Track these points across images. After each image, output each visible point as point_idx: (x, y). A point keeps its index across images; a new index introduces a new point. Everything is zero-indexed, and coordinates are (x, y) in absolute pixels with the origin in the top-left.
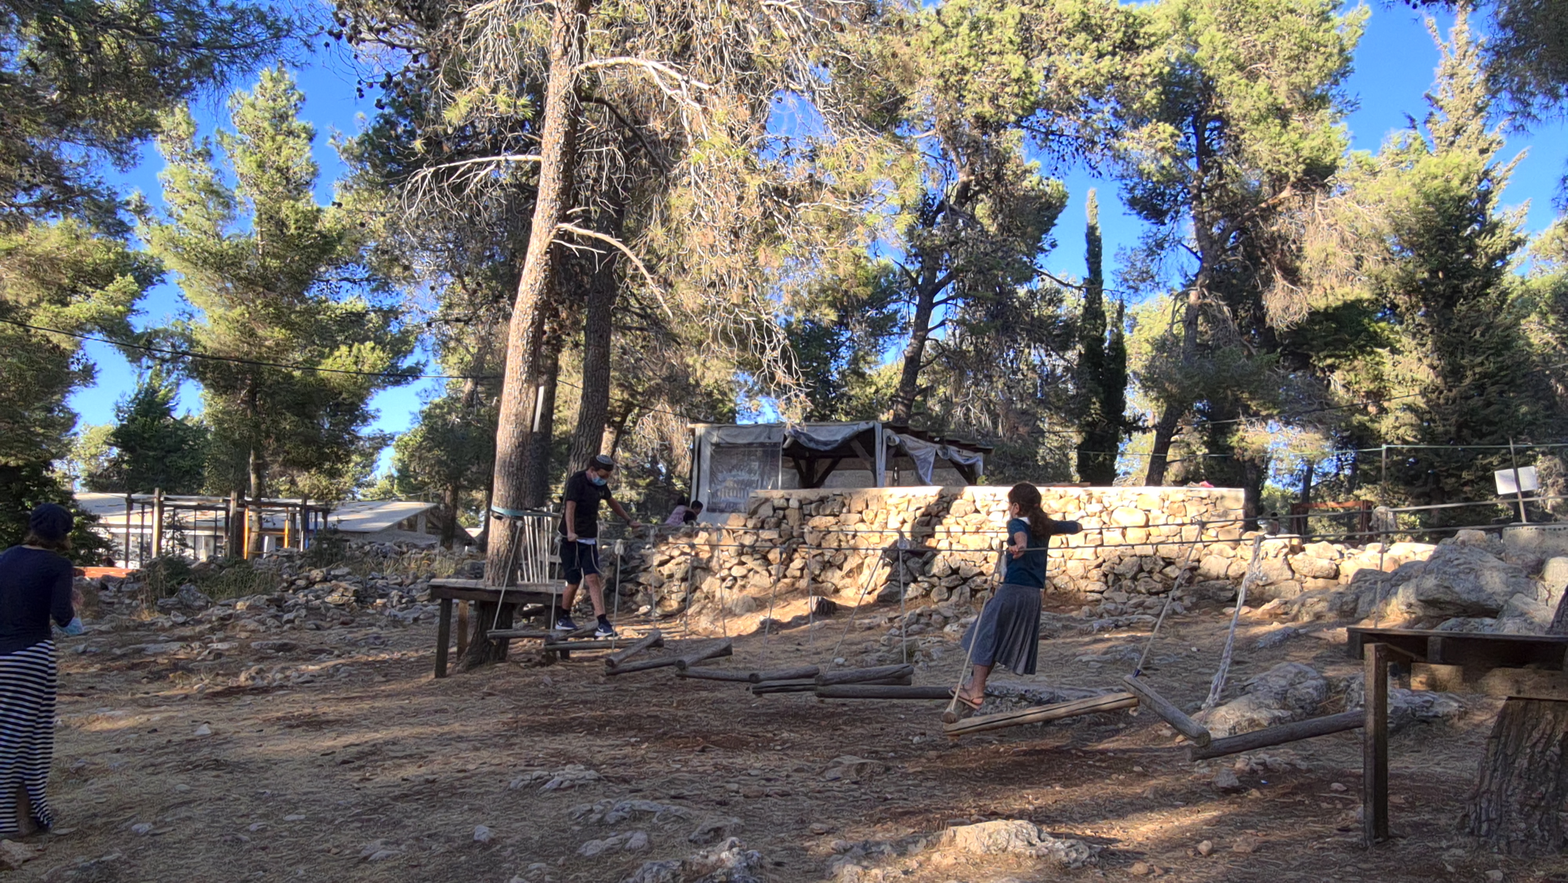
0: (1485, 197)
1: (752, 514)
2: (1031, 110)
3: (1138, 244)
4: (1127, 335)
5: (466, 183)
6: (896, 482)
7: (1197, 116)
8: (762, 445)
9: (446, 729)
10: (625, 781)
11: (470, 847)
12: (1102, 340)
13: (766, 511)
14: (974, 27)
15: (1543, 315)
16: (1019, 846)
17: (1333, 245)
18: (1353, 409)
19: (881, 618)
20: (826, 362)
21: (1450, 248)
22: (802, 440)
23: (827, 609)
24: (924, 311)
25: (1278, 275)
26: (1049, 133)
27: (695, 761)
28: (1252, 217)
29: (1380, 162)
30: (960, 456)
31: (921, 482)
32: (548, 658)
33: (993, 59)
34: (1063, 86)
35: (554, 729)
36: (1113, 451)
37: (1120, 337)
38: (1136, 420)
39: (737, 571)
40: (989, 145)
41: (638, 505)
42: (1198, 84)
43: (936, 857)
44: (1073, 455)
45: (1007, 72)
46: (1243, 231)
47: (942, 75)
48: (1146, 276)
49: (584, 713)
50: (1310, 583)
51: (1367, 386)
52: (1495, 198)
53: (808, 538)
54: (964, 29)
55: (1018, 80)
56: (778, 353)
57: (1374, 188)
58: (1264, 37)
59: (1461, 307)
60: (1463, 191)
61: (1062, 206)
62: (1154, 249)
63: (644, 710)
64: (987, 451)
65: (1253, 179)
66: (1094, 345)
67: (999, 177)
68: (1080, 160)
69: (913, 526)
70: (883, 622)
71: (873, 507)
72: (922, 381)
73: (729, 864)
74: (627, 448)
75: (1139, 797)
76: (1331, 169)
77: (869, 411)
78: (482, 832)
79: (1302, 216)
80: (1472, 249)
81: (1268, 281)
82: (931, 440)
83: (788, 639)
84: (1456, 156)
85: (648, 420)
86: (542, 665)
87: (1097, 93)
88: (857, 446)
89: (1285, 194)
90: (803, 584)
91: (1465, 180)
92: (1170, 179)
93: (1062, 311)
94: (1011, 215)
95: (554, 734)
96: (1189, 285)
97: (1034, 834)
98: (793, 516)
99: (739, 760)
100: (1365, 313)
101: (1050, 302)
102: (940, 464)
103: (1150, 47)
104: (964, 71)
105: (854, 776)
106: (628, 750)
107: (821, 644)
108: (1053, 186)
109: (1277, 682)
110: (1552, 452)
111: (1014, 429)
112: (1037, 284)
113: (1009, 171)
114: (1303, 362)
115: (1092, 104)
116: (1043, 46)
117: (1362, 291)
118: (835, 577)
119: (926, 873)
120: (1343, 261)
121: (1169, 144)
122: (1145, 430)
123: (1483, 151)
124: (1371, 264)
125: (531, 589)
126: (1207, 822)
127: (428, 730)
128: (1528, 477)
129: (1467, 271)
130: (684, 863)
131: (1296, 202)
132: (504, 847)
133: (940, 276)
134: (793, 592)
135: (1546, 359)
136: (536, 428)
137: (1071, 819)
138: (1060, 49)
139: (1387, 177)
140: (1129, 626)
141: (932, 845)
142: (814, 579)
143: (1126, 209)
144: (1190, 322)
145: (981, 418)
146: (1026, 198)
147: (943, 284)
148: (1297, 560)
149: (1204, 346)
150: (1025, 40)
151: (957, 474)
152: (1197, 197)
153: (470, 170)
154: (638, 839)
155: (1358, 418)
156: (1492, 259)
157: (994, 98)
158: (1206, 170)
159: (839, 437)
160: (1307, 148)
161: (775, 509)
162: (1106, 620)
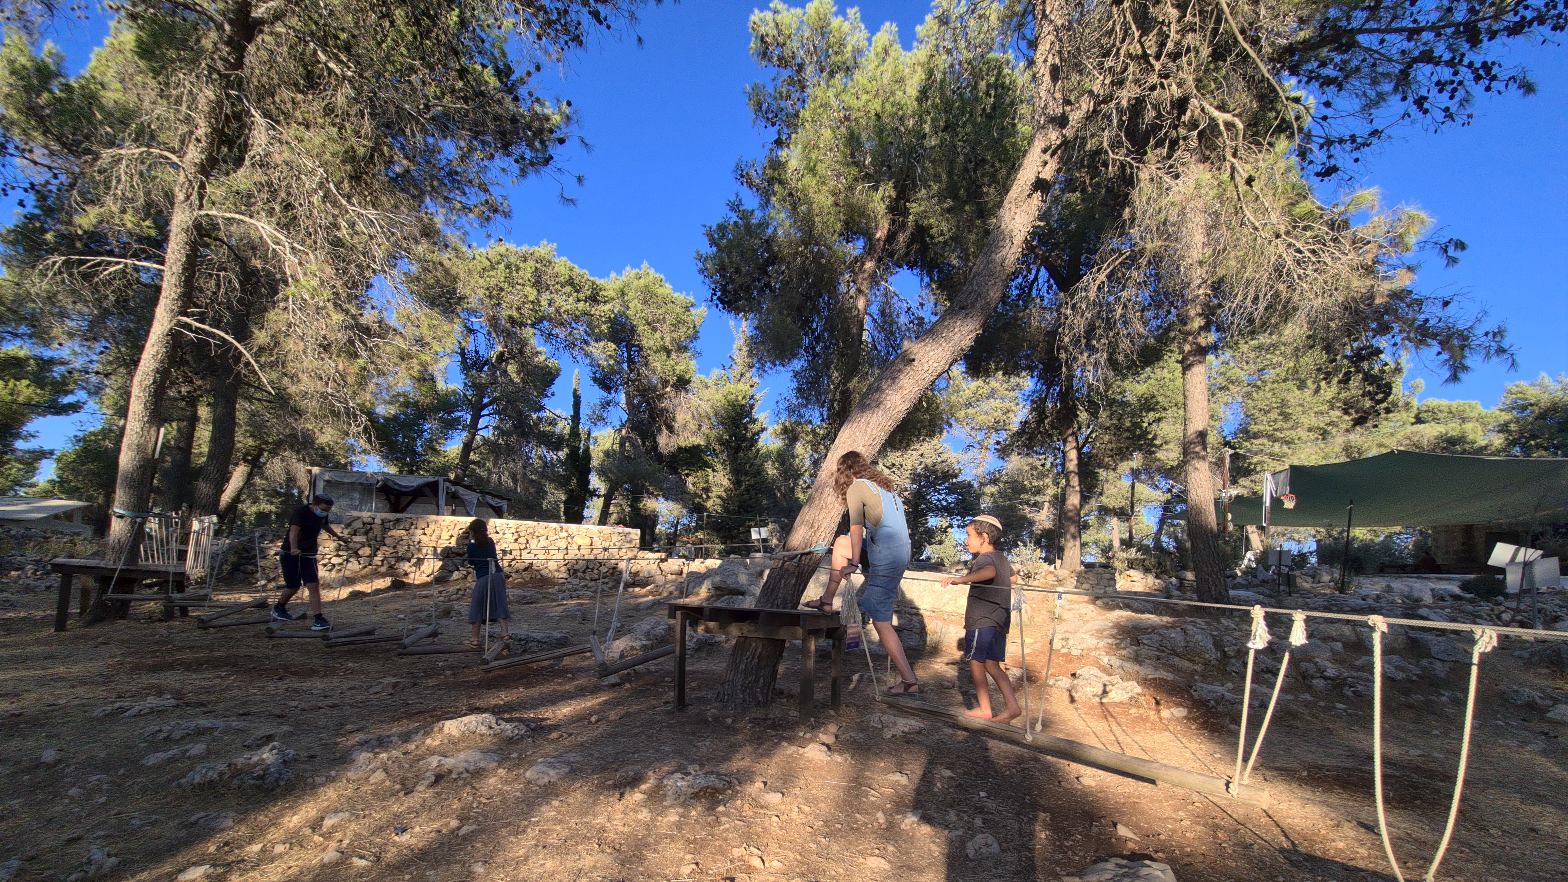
0: (752, 406)
1: (348, 525)
2: (540, 320)
3: (598, 402)
4: (592, 447)
5: (96, 274)
6: (454, 513)
7: (628, 343)
8: (361, 484)
9: (50, 671)
10: (202, 705)
11: (37, 767)
12: (579, 448)
13: (357, 525)
14: (508, 267)
15: (773, 462)
16: (483, 729)
17: (689, 418)
18: (696, 495)
19: (434, 591)
20: (415, 440)
21: (738, 427)
22: (390, 484)
23: (398, 585)
24: (476, 418)
25: (664, 428)
26: (550, 334)
27: (271, 687)
28: (653, 398)
29: (710, 382)
30: (494, 502)
31: (468, 514)
32: (168, 615)
33: (519, 287)
34: (557, 311)
35: (154, 669)
36: (583, 506)
37: (588, 448)
38: (595, 490)
39: (335, 561)
40: (515, 333)
41: (276, 513)
42: (628, 327)
43: (428, 741)
44: (562, 505)
45: (526, 297)
46: (649, 404)
47: (488, 289)
48: (601, 418)
49: (188, 656)
50: (669, 577)
51: (702, 485)
52: (756, 408)
53: (387, 541)
54: (502, 266)
55: (532, 302)
56: (361, 429)
57: (707, 394)
58: (660, 312)
59: (741, 454)
60: (743, 402)
61: (558, 375)
62: (606, 405)
63: (243, 651)
64: (509, 500)
65: (654, 380)
66: (574, 450)
67: (521, 352)
68: (567, 352)
69: (458, 540)
70: (436, 593)
71: (432, 526)
72: (473, 456)
73: (268, 762)
74: (263, 477)
75: (568, 691)
76: (688, 382)
77: (443, 470)
78: (49, 755)
79: (676, 401)
80: (746, 429)
81: (659, 430)
82: (475, 491)
83: (368, 603)
84: (740, 386)
85: (277, 461)
86: (160, 620)
87: (577, 319)
88: (427, 491)
89: (668, 389)
90: (383, 569)
91: (744, 398)
92: (613, 372)
93: (558, 429)
94: (528, 374)
95: (154, 672)
96: (623, 426)
97: (494, 721)
98: (377, 530)
99: (309, 684)
100: (702, 451)
101: (550, 424)
102: (480, 504)
103: (605, 302)
104: (502, 290)
105: (390, 690)
106: (218, 681)
107: (391, 607)
108: (553, 363)
109: (645, 627)
110: (774, 522)
111: (526, 489)
112: (542, 414)
113: (528, 350)
114: (674, 471)
115: (574, 325)
116: (548, 289)
117: (699, 441)
118: (406, 566)
119: (420, 752)
120: (692, 425)
121: (613, 353)
122: (599, 496)
123: (752, 386)
124: (704, 429)
125: (153, 568)
126: (599, 704)
127: (32, 673)
128: (764, 532)
129: (744, 438)
130: (229, 766)
131: (673, 394)
132: (68, 766)
133: (486, 400)
134: (376, 574)
135: (774, 481)
136: (157, 456)
137: (525, 708)
138: (557, 291)
139: (712, 390)
140: (578, 597)
141: (427, 734)
142: (391, 567)
143: (592, 382)
144: (622, 444)
145: (509, 483)
146: (536, 366)
147: (486, 406)
148: (664, 566)
149: (629, 457)
150: (537, 282)
151: (491, 511)
152: (627, 383)
153: (99, 264)
154: (198, 748)
155: (697, 500)
156: (754, 434)
157: (519, 309)
158: (631, 371)
159: (415, 484)
160: (679, 369)
161: (364, 524)
162: (567, 593)
